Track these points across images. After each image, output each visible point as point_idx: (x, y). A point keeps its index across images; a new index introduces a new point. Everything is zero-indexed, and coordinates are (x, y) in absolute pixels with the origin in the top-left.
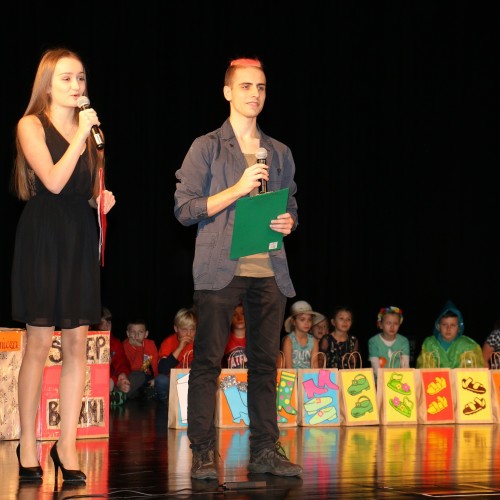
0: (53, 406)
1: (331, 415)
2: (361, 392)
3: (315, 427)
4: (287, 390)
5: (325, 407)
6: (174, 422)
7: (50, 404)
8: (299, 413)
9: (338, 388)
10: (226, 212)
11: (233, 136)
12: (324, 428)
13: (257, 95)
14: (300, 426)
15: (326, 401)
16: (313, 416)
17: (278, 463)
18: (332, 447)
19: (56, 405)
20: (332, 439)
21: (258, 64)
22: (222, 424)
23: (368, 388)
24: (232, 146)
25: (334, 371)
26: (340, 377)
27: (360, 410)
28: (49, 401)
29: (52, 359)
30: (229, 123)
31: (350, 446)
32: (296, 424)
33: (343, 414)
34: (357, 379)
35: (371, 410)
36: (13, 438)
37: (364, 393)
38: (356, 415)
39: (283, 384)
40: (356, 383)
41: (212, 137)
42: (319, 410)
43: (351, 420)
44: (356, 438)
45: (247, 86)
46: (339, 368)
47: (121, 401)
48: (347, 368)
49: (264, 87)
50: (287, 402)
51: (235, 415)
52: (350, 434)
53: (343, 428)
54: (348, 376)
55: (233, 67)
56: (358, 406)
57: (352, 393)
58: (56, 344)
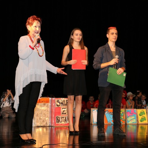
0: (58, 118)
1: (134, 121)
2: (142, 115)
3: (130, 124)
4: (122, 114)
5: (133, 119)
6: (92, 123)
7: (57, 117)
8: (126, 120)
9: (136, 114)
10: (107, 68)
11: (109, 47)
12: (133, 125)
13: (115, 36)
14: (126, 124)
15: (133, 117)
16: (129, 121)
17: (120, 132)
18: (135, 130)
19: (58, 117)
20: (135, 127)
21: (116, 28)
22: (105, 123)
23: (144, 114)
24: (109, 49)
25: (135, 109)
26: (137, 111)
27: (142, 120)
28: (56, 116)
29: (57, 105)
30: (108, 44)
31: (140, 130)
32: (125, 123)
33: (138, 121)
34: (142, 111)
35: (145, 120)
36: (47, 126)
37: (144, 115)
38: (141, 121)
39: (121, 113)
40: (141, 113)
41: (103, 47)
42: (131, 120)
43: (140, 122)
44: (141, 127)
45: (113, 34)
46: (137, 108)
47: (83, 117)
48: (139, 108)
49: (117, 34)
50: (122, 117)
51: (108, 121)
52: (140, 126)
53: (138, 125)
54: (139, 111)
55: (109, 29)
56: (142, 119)
57: (140, 115)
58: (58, 101)
